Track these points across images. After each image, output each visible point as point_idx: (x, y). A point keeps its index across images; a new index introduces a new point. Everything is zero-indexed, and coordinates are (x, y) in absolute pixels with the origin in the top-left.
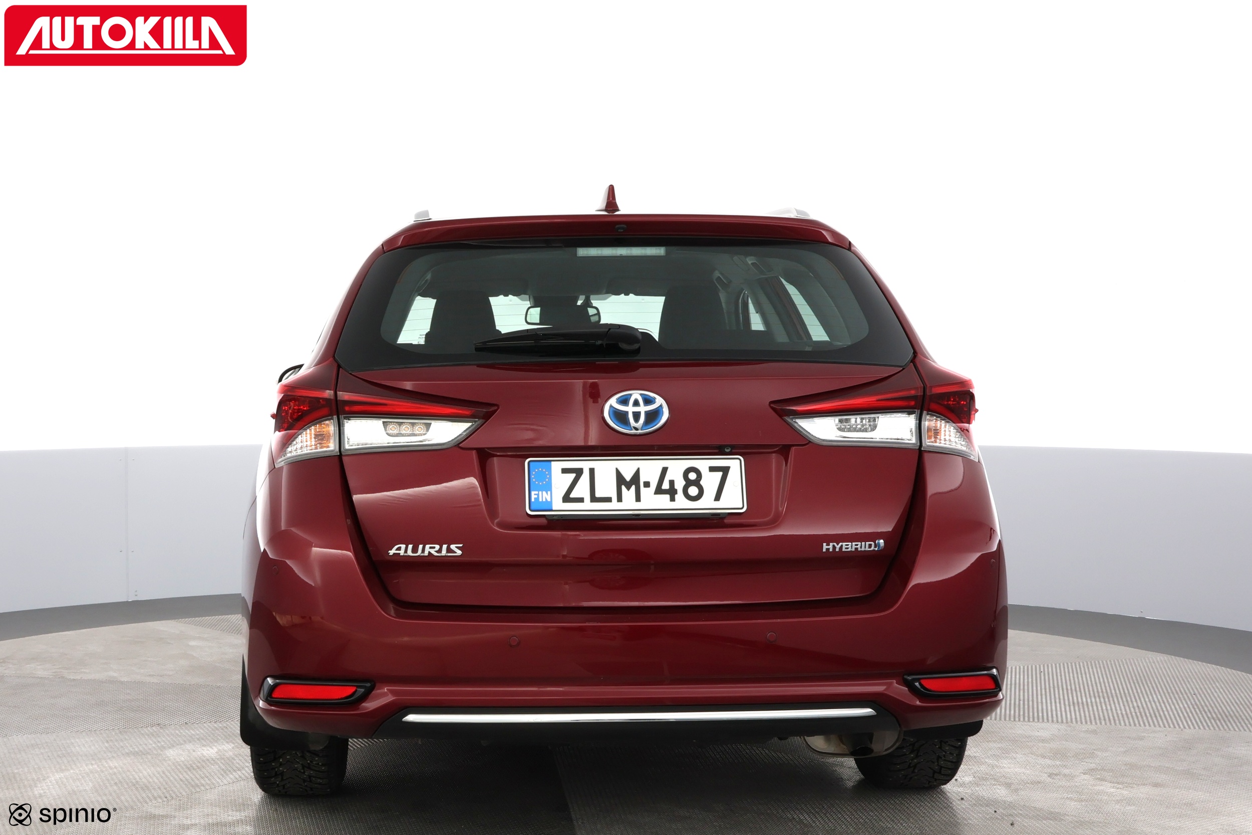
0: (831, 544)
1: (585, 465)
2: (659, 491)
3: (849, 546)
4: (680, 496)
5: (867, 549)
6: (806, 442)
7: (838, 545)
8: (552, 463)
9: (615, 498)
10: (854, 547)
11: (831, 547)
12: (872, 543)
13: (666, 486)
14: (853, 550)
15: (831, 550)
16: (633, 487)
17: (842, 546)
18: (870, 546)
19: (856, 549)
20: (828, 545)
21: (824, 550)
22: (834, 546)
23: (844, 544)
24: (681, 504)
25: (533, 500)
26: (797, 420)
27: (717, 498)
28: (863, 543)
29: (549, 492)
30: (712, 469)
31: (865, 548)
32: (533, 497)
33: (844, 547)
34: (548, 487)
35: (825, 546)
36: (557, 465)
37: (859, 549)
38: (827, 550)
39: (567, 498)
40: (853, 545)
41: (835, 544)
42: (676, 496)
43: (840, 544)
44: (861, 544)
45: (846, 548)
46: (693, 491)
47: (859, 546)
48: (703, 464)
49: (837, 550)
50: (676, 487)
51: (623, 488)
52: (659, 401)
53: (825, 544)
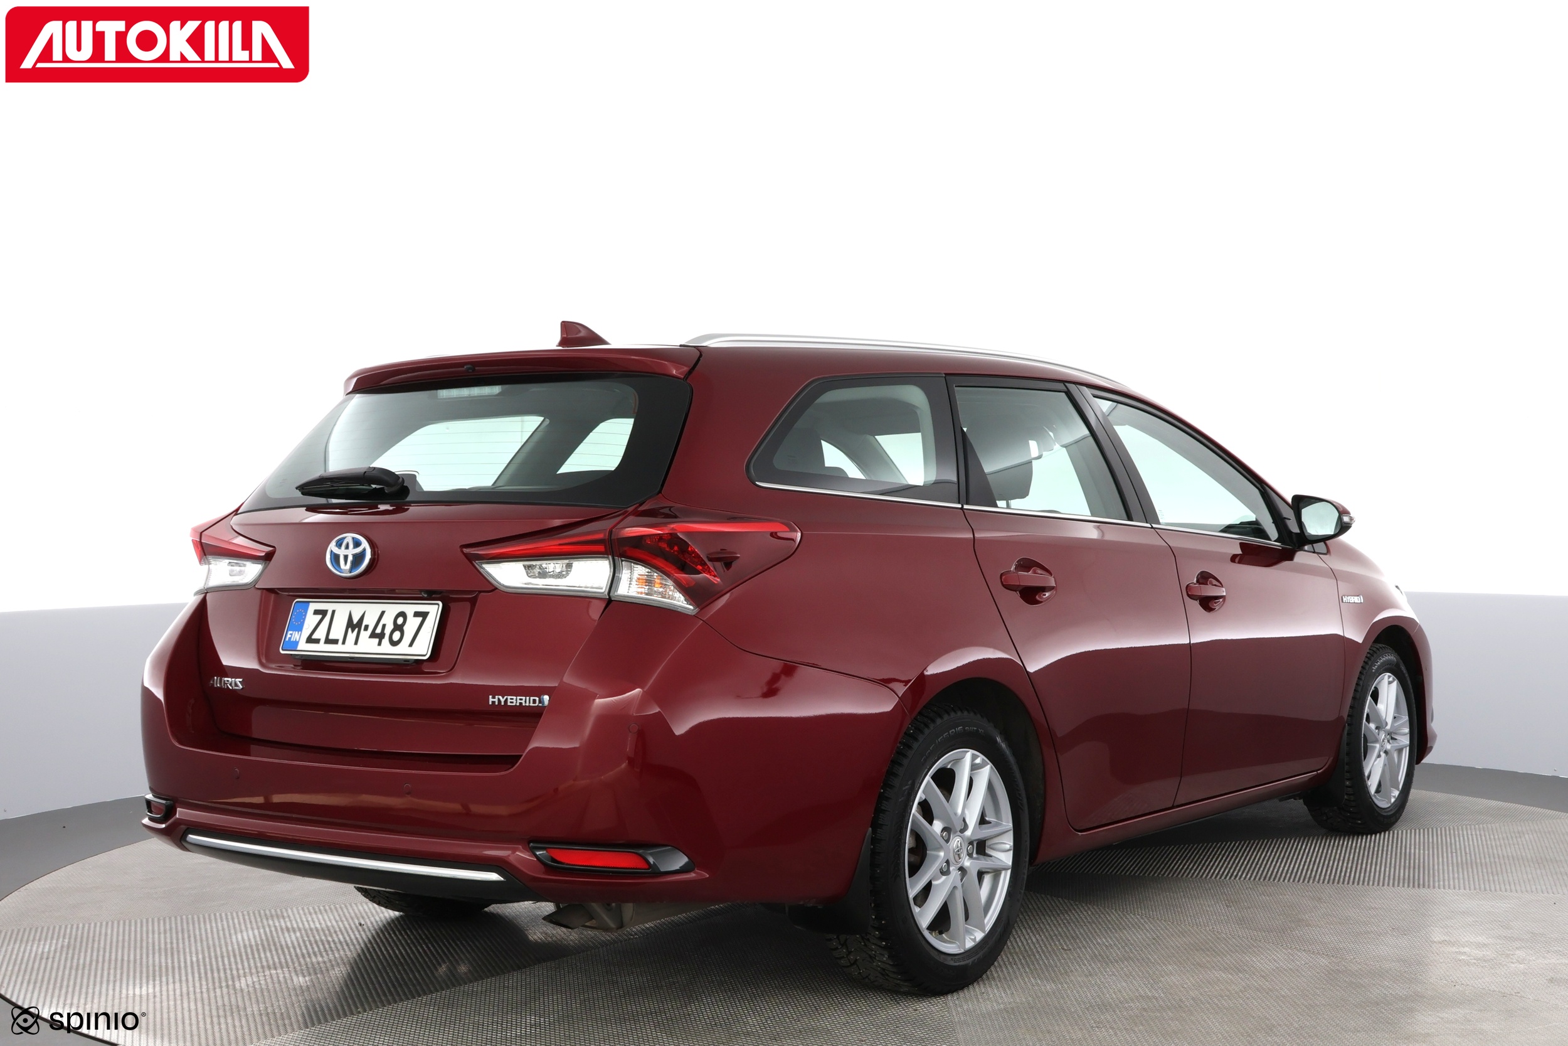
0: (497, 697)
1: (328, 606)
2: (373, 635)
3: (514, 701)
4: (386, 641)
5: (531, 704)
6: (492, 588)
7: (503, 698)
8: (311, 604)
9: (340, 642)
10: (519, 701)
11: (496, 700)
12: (537, 699)
13: (378, 630)
14: (518, 704)
15: (497, 703)
16: (356, 630)
17: (507, 699)
18: (534, 701)
19: (521, 703)
20: (494, 698)
21: (490, 703)
22: (499, 699)
23: (509, 697)
24: (385, 649)
25: (287, 639)
26: (484, 566)
27: (411, 645)
28: (528, 698)
29: (300, 632)
30: (417, 614)
31: (530, 703)
32: (289, 636)
33: (509, 701)
34: (300, 629)
35: (491, 700)
36: (313, 606)
37: (524, 705)
38: (494, 702)
39: (310, 640)
40: (518, 699)
41: (500, 697)
42: (383, 640)
43: (505, 697)
44: (526, 699)
45: (511, 702)
46: (396, 636)
47: (523, 702)
48: (410, 609)
49: (503, 704)
50: (385, 632)
51: (350, 630)
52: (365, 544)
53: (491, 697)
